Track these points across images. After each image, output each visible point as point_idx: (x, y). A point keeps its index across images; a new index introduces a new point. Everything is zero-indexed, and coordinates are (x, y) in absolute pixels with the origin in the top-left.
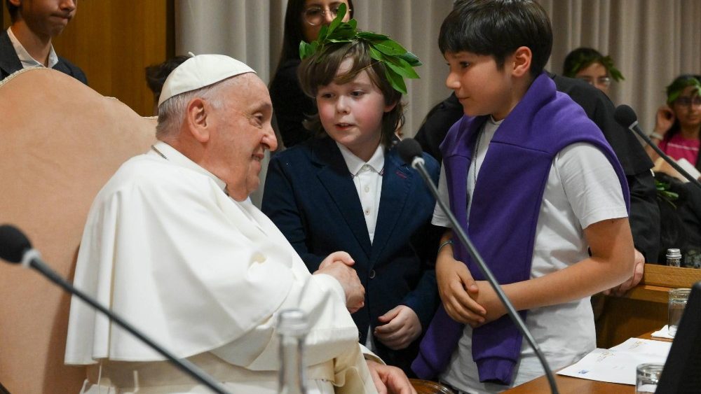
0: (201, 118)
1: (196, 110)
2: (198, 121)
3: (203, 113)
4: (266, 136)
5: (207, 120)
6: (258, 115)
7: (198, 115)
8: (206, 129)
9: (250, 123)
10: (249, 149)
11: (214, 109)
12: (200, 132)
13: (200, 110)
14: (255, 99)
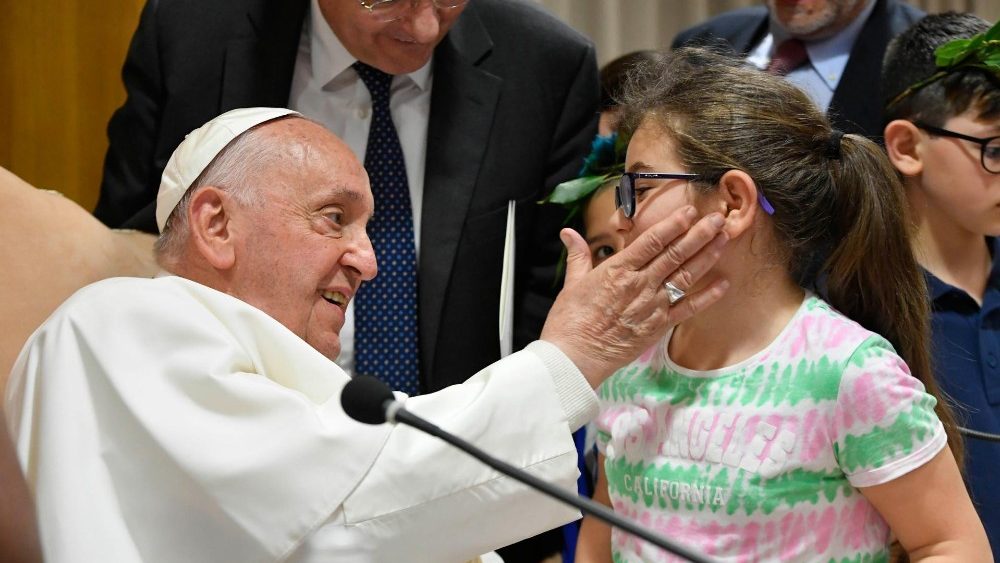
0: (219, 227)
1: (208, 210)
2: (212, 230)
3: (222, 214)
4: (351, 251)
5: (229, 227)
6: (329, 210)
7: (214, 220)
8: (228, 244)
9: (313, 228)
10: (309, 279)
11: (242, 206)
12: (218, 251)
13: (216, 211)
14: (322, 181)
